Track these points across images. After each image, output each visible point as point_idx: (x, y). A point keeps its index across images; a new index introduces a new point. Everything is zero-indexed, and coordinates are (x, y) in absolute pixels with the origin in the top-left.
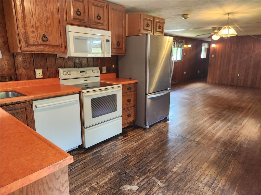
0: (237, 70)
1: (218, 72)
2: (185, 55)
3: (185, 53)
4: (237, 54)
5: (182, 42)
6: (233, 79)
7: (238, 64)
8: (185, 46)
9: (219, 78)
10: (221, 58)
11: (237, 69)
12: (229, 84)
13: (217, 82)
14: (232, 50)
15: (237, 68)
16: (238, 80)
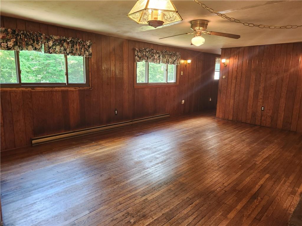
0: (261, 101)
1: (232, 101)
2: (182, 74)
3: (182, 72)
4: (260, 74)
5: (175, 55)
6: (254, 114)
7: (261, 91)
8: (182, 61)
9: (233, 112)
10: (236, 81)
11: (260, 99)
12: (249, 122)
13: (231, 118)
14: (253, 67)
15: (261, 96)
16: (262, 116)
